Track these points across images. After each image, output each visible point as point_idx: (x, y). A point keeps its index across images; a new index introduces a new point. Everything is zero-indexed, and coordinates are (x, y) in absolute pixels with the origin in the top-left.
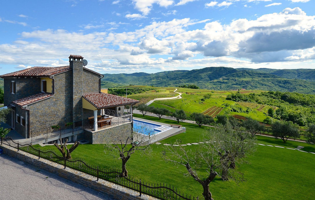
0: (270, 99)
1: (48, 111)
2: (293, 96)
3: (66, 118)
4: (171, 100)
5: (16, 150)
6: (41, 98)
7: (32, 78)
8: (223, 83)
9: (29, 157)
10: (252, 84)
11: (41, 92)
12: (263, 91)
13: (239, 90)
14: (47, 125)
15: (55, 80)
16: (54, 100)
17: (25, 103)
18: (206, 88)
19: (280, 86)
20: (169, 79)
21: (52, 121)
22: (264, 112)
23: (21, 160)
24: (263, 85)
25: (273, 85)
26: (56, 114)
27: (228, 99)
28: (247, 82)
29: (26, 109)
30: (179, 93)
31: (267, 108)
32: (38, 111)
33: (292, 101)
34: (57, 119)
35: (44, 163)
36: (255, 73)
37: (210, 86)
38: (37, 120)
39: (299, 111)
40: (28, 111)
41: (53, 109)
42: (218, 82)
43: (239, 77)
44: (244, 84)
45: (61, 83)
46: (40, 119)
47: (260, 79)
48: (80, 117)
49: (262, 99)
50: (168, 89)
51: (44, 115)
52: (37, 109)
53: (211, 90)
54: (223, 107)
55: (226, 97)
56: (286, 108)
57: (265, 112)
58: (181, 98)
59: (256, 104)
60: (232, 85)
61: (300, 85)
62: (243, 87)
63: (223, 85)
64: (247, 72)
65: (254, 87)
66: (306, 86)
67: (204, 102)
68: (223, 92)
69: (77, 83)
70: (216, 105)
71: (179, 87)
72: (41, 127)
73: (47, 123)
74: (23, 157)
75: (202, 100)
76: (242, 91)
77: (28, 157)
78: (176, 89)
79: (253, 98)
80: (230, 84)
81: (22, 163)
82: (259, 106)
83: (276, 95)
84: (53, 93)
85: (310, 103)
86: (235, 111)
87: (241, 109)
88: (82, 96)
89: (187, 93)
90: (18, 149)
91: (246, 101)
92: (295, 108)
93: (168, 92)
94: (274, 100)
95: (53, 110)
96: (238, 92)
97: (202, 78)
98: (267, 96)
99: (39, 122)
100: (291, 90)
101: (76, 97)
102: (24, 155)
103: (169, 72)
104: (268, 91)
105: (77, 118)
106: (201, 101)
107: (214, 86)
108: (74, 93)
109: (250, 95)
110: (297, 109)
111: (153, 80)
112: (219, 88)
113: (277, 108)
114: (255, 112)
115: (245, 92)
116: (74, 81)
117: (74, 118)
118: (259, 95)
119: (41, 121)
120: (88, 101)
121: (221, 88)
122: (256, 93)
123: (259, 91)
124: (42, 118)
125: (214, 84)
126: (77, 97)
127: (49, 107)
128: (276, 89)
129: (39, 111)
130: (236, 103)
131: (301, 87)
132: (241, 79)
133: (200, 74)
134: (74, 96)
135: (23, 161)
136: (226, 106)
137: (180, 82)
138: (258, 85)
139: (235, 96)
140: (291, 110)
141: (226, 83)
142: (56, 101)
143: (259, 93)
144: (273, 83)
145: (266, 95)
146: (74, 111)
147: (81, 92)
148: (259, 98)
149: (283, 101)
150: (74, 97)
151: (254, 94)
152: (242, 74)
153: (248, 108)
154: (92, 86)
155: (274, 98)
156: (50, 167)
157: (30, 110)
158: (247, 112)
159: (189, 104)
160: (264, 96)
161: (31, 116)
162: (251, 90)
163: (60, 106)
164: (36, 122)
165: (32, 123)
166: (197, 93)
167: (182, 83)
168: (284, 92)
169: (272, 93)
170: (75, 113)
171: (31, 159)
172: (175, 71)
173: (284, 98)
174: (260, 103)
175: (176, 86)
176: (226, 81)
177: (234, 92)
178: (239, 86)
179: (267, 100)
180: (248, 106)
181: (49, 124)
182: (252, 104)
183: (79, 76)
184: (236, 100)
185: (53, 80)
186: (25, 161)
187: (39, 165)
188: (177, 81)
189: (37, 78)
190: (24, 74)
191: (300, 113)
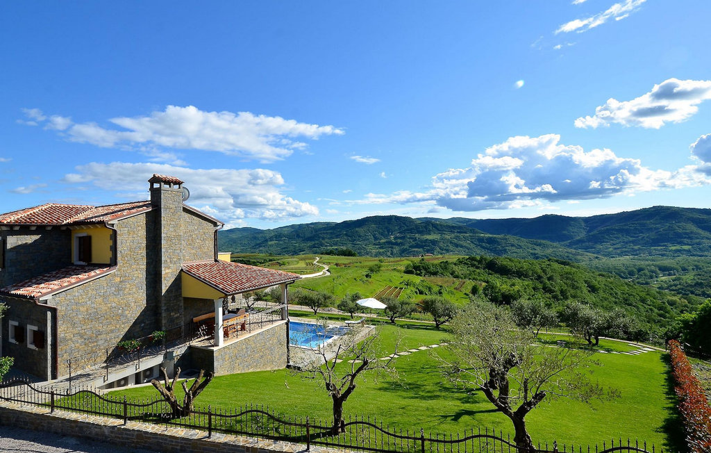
0: (472, 269)
1: (104, 308)
2: (505, 263)
3: (145, 323)
4: (313, 278)
5: (46, 411)
6: (85, 277)
7: (49, 228)
8: (396, 244)
9: (93, 424)
10: (441, 244)
11: (73, 264)
12: (461, 257)
13: (422, 256)
14: (100, 343)
15: (118, 232)
16: (118, 279)
17: (44, 291)
18: (368, 254)
19: (483, 248)
20: (301, 239)
21: (112, 331)
22: (465, 292)
23: (64, 435)
24: (457, 246)
25: (472, 246)
26: (122, 315)
27: (408, 272)
28: (434, 242)
29: (49, 305)
30: (324, 266)
31: (469, 284)
32: (78, 310)
33: (504, 271)
34: (123, 326)
35: (146, 433)
36: (444, 226)
37: (374, 251)
38: (76, 331)
39: (516, 288)
40: (54, 311)
41: (114, 301)
42: (386, 242)
43: (421, 233)
44: (429, 246)
45: (132, 238)
46: (84, 328)
47: (453, 235)
48: (177, 318)
49: (459, 270)
50: (301, 260)
51: (94, 317)
52: (76, 304)
53: (377, 258)
54: (401, 287)
55: (403, 268)
56: (498, 283)
57: (467, 293)
58: (328, 274)
59: (452, 279)
60: (410, 247)
61: (513, 245)
62: (428, 251)
63: (396, 249)
64: (432, 225)
65: (445, 250)
66: (520, 247)
67: (370, 280)
68: (398, 261)
69: (169, 239)
70: (390, 284)
71: (322, 254)
72: (86, 349)
73: (99, 336)
74: (73, 424)
75: (367, 276)
76: (428, 257)
77: (89, 423)
78: (318, 259)
79: (446, 268)
80: (406, 247)
81: (73, 441)
82: (457, 282)
83: (480, 262)
84: (113, 263)
85: (530, 273)
86: (421, 293)
87: (430, 289)
88: (182, 270)
89: (337, 265)
90: (52, 406)
91: (435, 274)
92: (509, 282)
93: (302, 265)
94: (478, 271)
95: (114, 305)
96: (423, 260)
97: (360, 236)
98: (467, 264)
99: (82, 337)
100: (499, 253)
101: (167, 271)
102: (76, 422)
103: (300, 226)
104: (468, 257)
105: (171, 320)
106: (366, 279)
107: (381, 250)
108: (163, 262)
109: (442, 265)
110: (513, 285)
111: (270, 243)
112: (389, 254)
113: (484, 284)
114: (452, 293)
115: (434, 259)
116: (163, 235)
117: (164, 322)
118: (455, 264)
119: (85, 333)
120: (199, 279)
121: (392, 254)
122: (450, 261)
123: (454, 256)
124: (88, 327)
125: (381, 248)
126: (170, 271)
127: (105, 297)
128: (478, 253)
129: (81, 309)
130: (421, 278)
131: (514, 248)
132: (425, 236)
133: (357, 229)
134: (163, 269)
135: (73, 436)
136: (407, 285)
137: (322, 245)
138: (451, 247)
139: (419, 266)
140: (504, 286)
141: (402, 244)
142: (120, 282)
143: (455, 260)
144: (472, 242)
145: (465, 263)
146: (163, 305)
147: (180, 259)
148: (455, 268)
149: (490, 272)
150: (163, 273)
151: (447, 262)
152: (425, 227)
153: (441, 286)
154: (200, 248)
155: (478, 268)
156: (166, 440)
157: (59, 308)
158: (440, 293)
159: (346, 285)
160: (462, 265)
161: (59, 323)
162: (440, 256)
163: (130, 294)
164: (72, 336)
165: (65, 339)
166: (356, 264)
167: (326, 246)
168: (489, 256)
169: (473, 259)
170: (167, 310)
171: (101, 428)
172: (312, 224)
173: (492, 267)
174: (457, 277)
175: (316, 253)
176: (399, 241)
177: (417, 260)
178: (421, 250)
179: (468, 272)
180: (440, 284)
181: (106, 340)
182: (446, 279)
183: (174, 223)
184: (421, 273)
185: (115, 232)
186: (79, 437)
187: (128, 439)
188: (317, 242)
189: (64, 228)
190: (29, 219)
191: (518, 291)
